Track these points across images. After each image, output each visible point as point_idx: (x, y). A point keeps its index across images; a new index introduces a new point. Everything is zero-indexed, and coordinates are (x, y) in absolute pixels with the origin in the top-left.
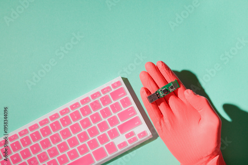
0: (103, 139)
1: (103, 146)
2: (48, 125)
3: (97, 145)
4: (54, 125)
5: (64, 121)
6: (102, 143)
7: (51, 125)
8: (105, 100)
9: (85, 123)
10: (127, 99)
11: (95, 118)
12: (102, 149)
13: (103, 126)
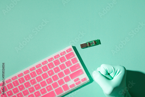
0: (61, 82)
1: (61, 86)
2: (29, 74)
3: (57, 86)
4: (32, 74)
5: (38, 71)
8: (62, 59)
9: (50, 73)
10: (75, 59)
11: (56, 70)
13: (61, 75)
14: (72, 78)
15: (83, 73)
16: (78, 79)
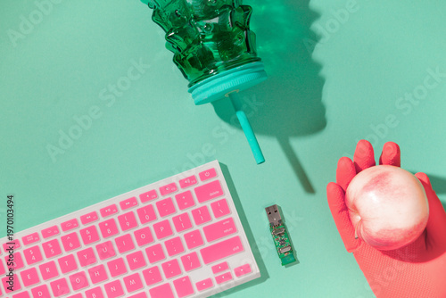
0: (172, 269)
1: (171, 281)
2: (77, 231)
3: (160, 279)
4: (88, 232)
5: (107, 227)
6: (168, 276)
7: (83, 232)
8: (185, 200)
9: (143, 236)
10: (224, 202)
11: (162, 228)
12: (167, 286)
13: (175, 246)
14: (207, 261)
15: (241, 249)
16: (225, 266)
